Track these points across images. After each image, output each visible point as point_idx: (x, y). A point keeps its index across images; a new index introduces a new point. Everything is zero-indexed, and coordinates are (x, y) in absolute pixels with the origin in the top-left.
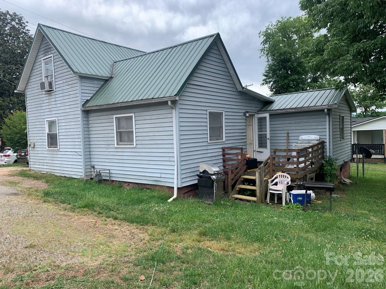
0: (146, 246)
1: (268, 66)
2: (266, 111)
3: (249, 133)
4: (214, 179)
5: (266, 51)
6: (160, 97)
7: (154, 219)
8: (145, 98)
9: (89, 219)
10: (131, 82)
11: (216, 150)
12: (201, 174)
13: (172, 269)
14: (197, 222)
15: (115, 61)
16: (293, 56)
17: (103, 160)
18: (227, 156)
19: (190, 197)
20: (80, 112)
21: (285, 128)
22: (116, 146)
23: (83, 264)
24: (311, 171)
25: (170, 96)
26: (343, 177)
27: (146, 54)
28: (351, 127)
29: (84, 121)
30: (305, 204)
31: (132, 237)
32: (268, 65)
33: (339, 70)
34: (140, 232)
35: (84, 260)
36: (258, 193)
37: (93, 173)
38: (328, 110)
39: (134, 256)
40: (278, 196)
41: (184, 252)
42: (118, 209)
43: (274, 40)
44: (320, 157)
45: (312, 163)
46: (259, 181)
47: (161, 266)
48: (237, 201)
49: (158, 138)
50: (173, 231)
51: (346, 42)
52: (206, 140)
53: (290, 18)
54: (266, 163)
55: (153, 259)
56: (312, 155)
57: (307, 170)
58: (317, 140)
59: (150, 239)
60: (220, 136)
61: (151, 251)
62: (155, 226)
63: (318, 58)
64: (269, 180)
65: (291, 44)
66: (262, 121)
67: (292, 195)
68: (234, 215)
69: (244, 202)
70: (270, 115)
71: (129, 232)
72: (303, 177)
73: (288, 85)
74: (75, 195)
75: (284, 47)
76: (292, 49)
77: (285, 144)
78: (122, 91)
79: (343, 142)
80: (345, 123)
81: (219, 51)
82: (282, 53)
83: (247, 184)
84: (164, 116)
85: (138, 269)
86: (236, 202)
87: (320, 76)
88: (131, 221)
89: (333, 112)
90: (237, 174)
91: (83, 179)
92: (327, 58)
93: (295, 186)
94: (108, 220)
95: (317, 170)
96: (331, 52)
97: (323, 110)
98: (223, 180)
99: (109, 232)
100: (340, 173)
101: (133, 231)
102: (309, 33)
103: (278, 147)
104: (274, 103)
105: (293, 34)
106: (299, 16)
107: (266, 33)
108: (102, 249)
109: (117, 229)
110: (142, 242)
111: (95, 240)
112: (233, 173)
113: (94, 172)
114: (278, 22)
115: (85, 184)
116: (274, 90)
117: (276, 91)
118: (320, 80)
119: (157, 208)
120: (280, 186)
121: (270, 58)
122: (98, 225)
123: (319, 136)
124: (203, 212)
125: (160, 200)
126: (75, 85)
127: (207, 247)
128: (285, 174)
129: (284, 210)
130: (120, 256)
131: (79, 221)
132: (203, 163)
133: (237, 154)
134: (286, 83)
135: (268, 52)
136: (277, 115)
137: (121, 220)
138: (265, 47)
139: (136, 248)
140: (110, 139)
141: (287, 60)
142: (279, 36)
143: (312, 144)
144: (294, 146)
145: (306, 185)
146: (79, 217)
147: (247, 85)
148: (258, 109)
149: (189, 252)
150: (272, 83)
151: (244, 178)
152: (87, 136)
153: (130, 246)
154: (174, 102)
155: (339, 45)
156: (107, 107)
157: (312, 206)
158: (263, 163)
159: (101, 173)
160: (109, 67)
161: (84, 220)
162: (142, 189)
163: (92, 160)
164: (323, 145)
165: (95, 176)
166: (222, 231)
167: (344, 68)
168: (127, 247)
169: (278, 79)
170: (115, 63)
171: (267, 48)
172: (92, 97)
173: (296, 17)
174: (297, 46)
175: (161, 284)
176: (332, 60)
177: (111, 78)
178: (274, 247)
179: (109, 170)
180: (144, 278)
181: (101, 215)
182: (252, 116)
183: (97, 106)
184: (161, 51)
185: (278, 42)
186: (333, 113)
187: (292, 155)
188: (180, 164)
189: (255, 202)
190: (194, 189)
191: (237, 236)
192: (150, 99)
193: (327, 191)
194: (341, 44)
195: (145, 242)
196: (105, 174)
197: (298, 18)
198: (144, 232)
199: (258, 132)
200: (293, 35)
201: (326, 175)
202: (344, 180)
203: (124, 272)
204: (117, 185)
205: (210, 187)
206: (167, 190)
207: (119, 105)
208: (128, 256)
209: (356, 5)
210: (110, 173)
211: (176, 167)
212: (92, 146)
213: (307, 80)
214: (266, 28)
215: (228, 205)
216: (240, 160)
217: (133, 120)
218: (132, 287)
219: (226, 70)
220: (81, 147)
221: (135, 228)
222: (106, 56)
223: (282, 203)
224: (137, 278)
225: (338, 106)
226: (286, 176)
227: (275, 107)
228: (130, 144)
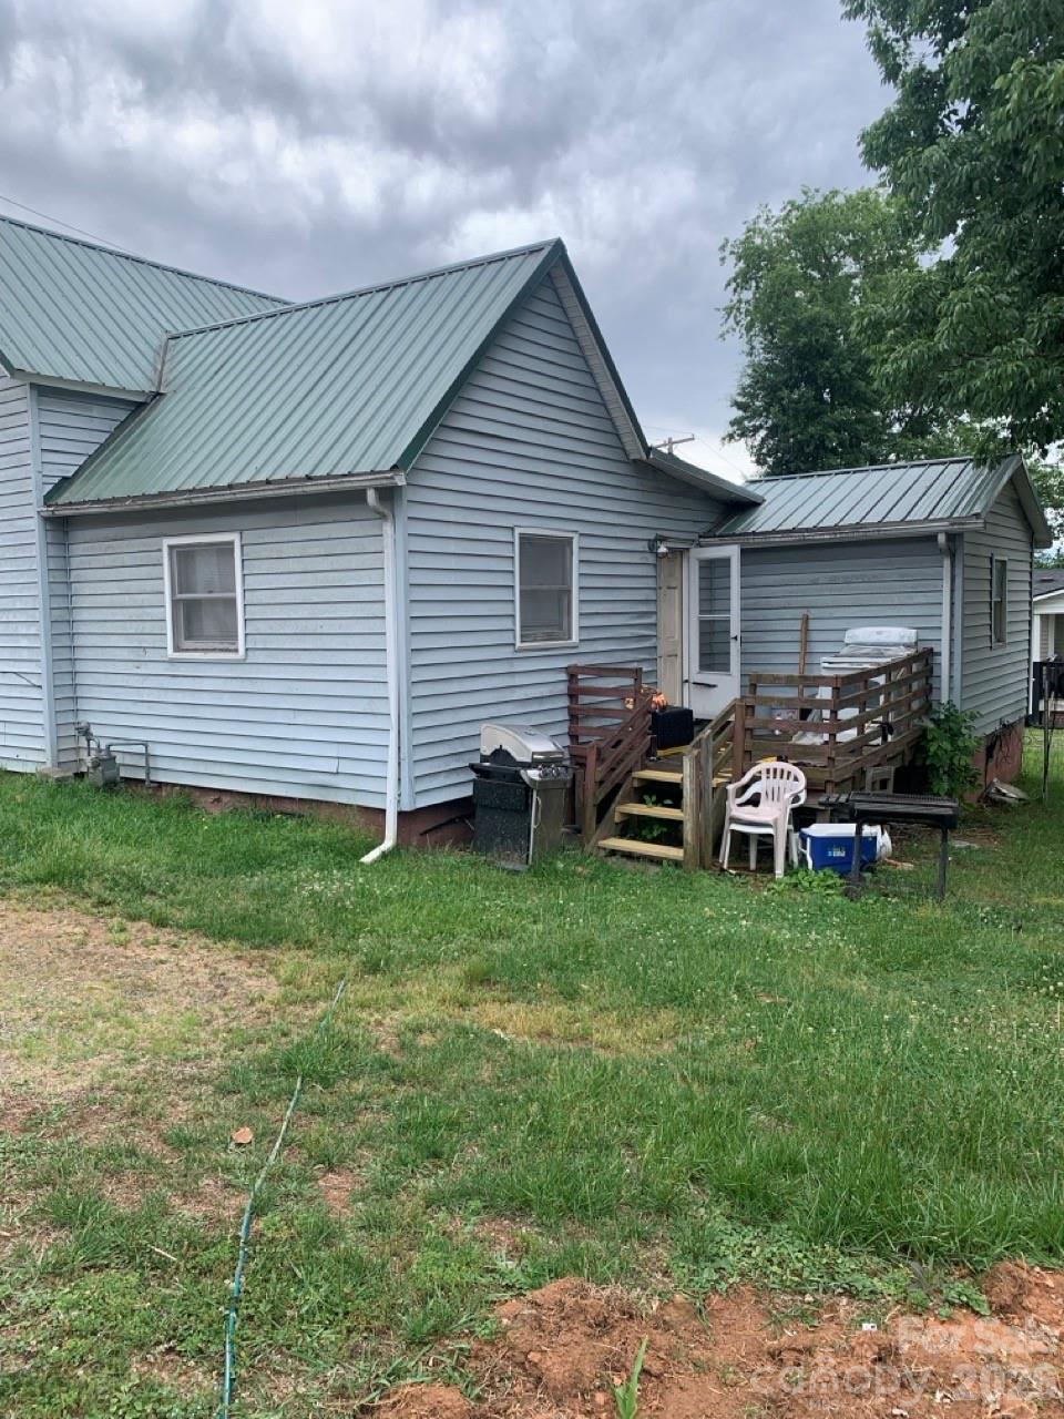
0: (269, 1022)
1: (750, 371)
2: (728, 537)
3: (668, 617)
4: (531, 780)
5: (743, 316)
6: (334, 473)
7: (304, 923)
8: (280, 475)
9: (60, 924)
10: (231, 414)
11: (544, 677)
12: (487, 764)
13: (355, 1103)
14: (464, 935)
15: (174, 332)
16: (842, 337)
17: (123, 707)
18: (584, 699)
19: (443, 845)
20: (34, 524)
21: (794, 601)
22: (170, 653)
23: (24, 1088)
24: (882, 754)
25: (372, 472)
26: (995, 780)
27: (290, 310)
28: (1030, 602)
29: (51, 559)
30: (852, 875)
31: (219, 991)
32: (752, 365)
33: (988, 392)
34: (250, 971)
35: (29, 1073)
36: (688, 833)
37: (84, 755)
38: (951, 537)
39: (218, 1059)
40: (760, 843)
41: (404, 1043)
42: (172, 889)
43: (773, 275)
44: (915, 705)
45: (886, 729)
46: (692, 790)
47: (317, 1095)
48: (614, 859)
49: (328, 627)
50: (373, 967)
51: (1017, 290)
52: (507, 638)
53: (835, 193)
54: (723, 725)
55: (289, 1068)
56: (887, 700)
57: (866, 751)
58: (907, 646)
59: (285, 997)
60: (560, 627)
61: (284, 1040)
62: (308, 952)
63: (915, 348)
64: (731, 788)
65: (834, 291)
66: (713, 572)
67: (809, 840)
68: (600, 910)
69: (639, 866)
70: (743, 552)
71: (207, 971)
72: (854, 777)
73: (821, 445)
74: (14, 836)
75: (809, 302)
76: (838, 312)
77: (796, 659)
78: (195, 447)
79: (1000, 652)
80: (1009, 587)
81: (562, 308)
82: (804, 324)
83: (654, 798)
84: (351, 546)
85: (229, 1104)
86: (610, 863)
87: (937, 415)
88: (218, 931)
89: (965, 544)
90: (618, 764)
91: (47, 776)
92: (946, 347)
93: (822, 810)
94: (133, 927)
95: (903, 753)
96: (960, 327)
97: (932, 538)
98: (565, 784)
99: (132, 972)
100: (987, 764)
101: (222, 968)
102: (903, 252)
103: (769, 667)
104: (763, 506)
105: (842, 253)
106: (866, 189)
107: (745, 250)
108: (100, 1034)
109: (162, 962)
110: (254, 1009)
111: (79, 1001)
112: (603, 761)
113: (89, 748)
114: (789, 208)
115: (52, 797)
116: (770, 460)
117: (778, 463)
118: (934, 428)
119: (318, 883)
120: (768, 808)
121: (758, 342)
122: (91, 944)
123: (914, 631)
124: (487, 899)
125: (331, 855)
126: (17, 420)
127: (492, 1025)
128: (787, 766)
129: (779, 893)
130: (166, 1058)
131: (22, 932)
132: (498, 721)
133: (619, 693)
134: (812, 437)
135: (752, 319)
136: (767, 553)
137: (181, 927)
138: (740, 301)
139: (230, 1031)
140: (148, 627)
141: (818, 350)
142: (793, 261)
143: (889, 660)
144: (827, 665)
145: (859, 806)
146: (23, 916)
147: (673, 440)
148: (702, 528)
149: (422, 1043)
150: (762, 433)
151: (641, 780)
152: (63, 615)
153: (208, 1022)
154: (389, 495)
155: (992, 301)
156: (137, 507)
157: (877, 882)
158: (710, 726)
159: (113, 754)
160: (150, 354)
161: (41, 927)
162: (269, 817)
163: (82, 705)
164: (927, 664)
165: (90, 765)
166: (551, 967)
167: (1005, 386)
168: (196, 1025)
169: (786, 418)
170: (172, 342)
171: (747, 302)
172: (81, 469)
173: (854, 193)
174: (857, 299)
175: (311, 1157)
176: (966, 355)
177: (158, 395)
178: (729, 1025)
179: (145, 744)
180: (250, 1137)
181: (106, 910)
182: (678, 554)
183: (99, 501)
184: (347, 302)
185: (790, 283)
186: (968, 549)
187: (818, 697)
188: (409, 724)
189: (677, 864)
190: (462, 819)
191: (602, 987)
192: (300, 480)
193: (934, 827)
194: (997, 297)
195: (263, 1009)
196: (129, 760)
197: (865, 197)
198: (264, 971)
199: (701, 612)
200: (844, 257)
201: (935, 772)
202: (999, 791)
203: (180, 1114)
204: (175, 798)
205: (516, 811)
206: (358, 821)
207: (181, 501)
208: (197, 1057)
209: (1053, 158)
210: (147, 755)
211: (393, 735)
212: (79, 654)
213: (890, 426)
214: (744, 229)
215: (580, 875)
216: (631, 715)
217: (233, 558)
218: (201, 1170)
219: (586, 380)
220: (41, 655)
221: (231, 956)
222: (137, 314)
223: (771, 870)
224: (226, 1138)
225: (985, 523)
226: (789, 773)
227: (763, 521)
228: (221, 647)
